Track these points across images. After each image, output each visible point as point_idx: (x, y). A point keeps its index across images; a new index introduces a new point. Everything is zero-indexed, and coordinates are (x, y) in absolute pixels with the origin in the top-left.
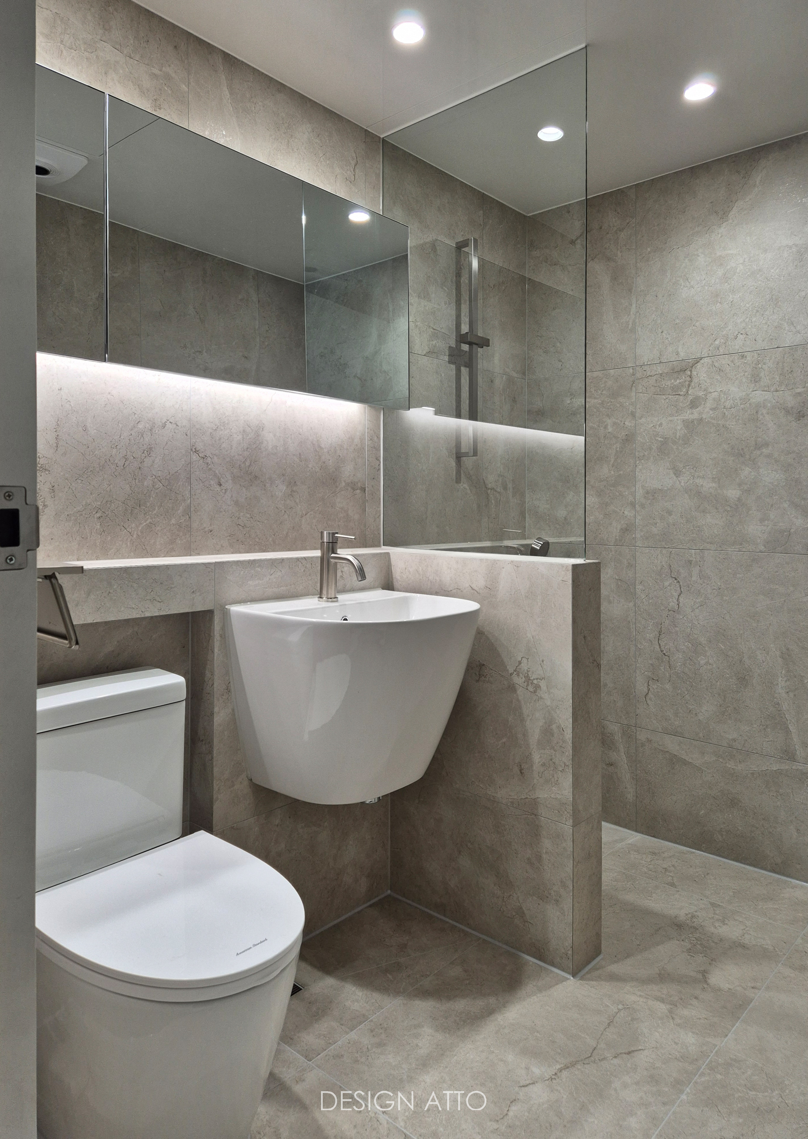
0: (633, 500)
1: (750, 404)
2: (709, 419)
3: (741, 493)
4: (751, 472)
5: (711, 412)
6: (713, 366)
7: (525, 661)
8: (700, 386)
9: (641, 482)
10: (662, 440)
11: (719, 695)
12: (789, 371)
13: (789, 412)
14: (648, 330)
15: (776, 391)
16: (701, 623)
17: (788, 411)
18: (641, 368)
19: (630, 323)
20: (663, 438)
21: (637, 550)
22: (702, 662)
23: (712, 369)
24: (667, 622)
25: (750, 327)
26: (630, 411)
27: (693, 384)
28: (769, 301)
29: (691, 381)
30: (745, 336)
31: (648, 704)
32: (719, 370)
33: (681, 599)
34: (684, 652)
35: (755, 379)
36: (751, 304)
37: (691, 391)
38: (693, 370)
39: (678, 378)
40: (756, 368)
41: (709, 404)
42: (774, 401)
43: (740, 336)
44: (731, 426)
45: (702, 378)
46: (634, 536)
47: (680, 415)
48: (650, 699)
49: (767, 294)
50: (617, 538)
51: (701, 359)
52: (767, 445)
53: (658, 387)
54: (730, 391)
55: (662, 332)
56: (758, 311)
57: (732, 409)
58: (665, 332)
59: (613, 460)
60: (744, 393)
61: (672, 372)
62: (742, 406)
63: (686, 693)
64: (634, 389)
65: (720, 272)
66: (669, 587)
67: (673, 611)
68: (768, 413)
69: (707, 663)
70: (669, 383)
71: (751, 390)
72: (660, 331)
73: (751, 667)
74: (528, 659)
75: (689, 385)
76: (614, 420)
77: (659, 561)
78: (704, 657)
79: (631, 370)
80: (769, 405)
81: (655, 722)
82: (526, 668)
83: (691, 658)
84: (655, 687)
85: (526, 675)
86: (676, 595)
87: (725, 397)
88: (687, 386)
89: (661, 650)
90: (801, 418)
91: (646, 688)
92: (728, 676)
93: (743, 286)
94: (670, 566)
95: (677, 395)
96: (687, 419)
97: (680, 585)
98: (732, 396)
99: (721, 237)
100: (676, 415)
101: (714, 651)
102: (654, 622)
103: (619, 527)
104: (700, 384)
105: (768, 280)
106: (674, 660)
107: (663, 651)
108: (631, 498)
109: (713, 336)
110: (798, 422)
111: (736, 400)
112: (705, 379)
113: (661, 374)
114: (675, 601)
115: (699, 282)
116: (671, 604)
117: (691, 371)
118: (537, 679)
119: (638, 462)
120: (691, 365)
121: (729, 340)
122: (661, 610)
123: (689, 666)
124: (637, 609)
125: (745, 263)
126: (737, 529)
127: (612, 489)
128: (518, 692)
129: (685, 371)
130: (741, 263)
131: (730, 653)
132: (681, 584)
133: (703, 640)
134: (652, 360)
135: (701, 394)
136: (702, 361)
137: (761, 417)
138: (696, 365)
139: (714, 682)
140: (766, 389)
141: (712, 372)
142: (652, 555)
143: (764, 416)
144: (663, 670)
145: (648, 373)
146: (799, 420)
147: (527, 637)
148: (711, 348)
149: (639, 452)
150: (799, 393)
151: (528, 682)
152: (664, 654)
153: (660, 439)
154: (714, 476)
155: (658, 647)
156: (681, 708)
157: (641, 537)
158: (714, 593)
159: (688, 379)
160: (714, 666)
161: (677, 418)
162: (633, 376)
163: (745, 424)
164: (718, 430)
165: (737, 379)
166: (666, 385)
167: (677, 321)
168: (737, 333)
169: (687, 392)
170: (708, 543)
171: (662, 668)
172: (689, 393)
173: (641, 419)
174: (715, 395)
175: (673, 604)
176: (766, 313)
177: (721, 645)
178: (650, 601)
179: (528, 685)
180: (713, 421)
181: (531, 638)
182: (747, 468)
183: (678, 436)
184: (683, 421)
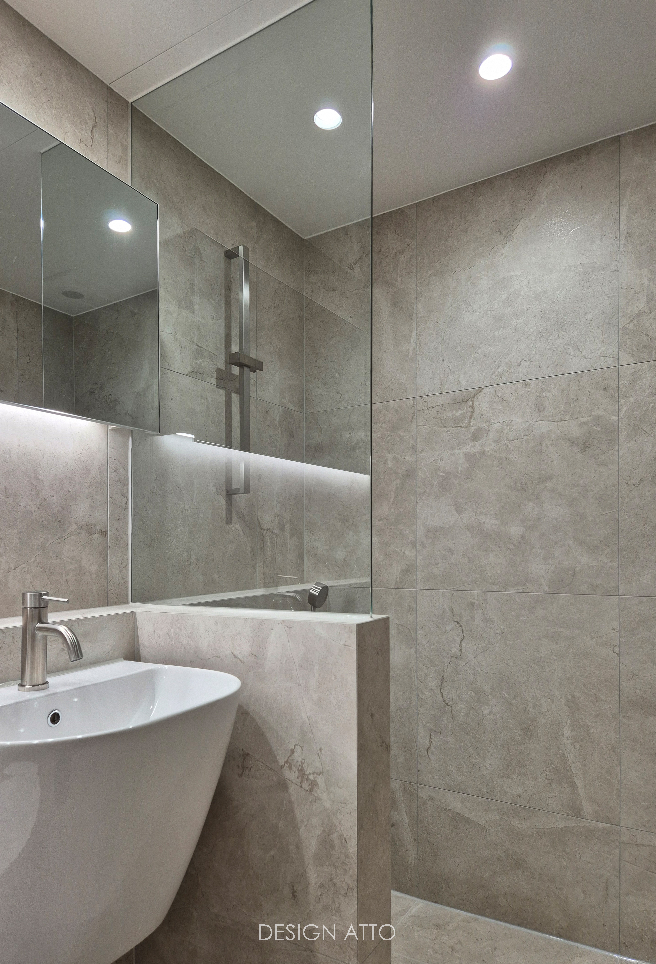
0: (414, 540)
1: (534, 435)
2: (492, 452)
3: (525, 530)
4: (534, 507)
5: (494, 445)
6: (496, 395)
7: (298, 749)
8: (482, 417)
9: (422, 520)
10: (444, 475)
11: (503, 747)
12: (575, 399)
13: (574, 442)
14: (429, 358)
15: (561, 421)
16: (484, 670)
17: (572, 442)
18: (422, 399)
19: (411, 351)
20: (444, 473)
21: (418, 592)
22: (486, 712)
23: (494, 399)
24: (449, 669)
25: (534, 353)
26: (411, 444)
27: (474, 415)
28: (554, 325)
29: (473, 412)
30: (528, 363)
31: (430, 759)
32: (501, 400)
33: (464, 645)
34: (467, 701)
35: (539, 408)
36: (535, 328)
37: (473, 422)
38: (475, 400)
39: (460, 409)
40: (540, 397)
41: (492, 436)
42: (559, 432)
43: (523, 363)
44: (514, 459)
45: (484, 408)
46: (415, 577)
47: (462, 448)
48: (433, 753)
49: (552, 318)
50: (398, 580)
51: (483, 388)
52: (551, 478)
53: (439, 419)
54: (513, 422)
55: (443, 361)
56: (542, 336)
57: (515, 441)
58: (446, 360)
59: (393, 497)
60: (528, 424)
61: (453, 402)
62: (526, 438)
63: (469, 745)
64: (414, 421)
65: (503, 296)
66: (451, 632)
67: (455, 657)
68: (552, 445)
69: (491, 713)
70: (450, 414)
71: (534, 420)
72: (441, 359)
73: (535, 716)
74: (302, 747)
75: (471, 417)
76: (394, 455)
77: (441, 604)
78: (487, 706)
79: (411, 402)
80: (553, 436)
81: (437, 777)
82: (300, 759)
83: (474, 708)
84: (437, 739)
85: (300, 768)
86: (458, 640)
87: (508, 428)
88: (469, 418)
89: (443, 700)
90: (587, 449)
91: (428, 741)
92: (512, 726)
93: (527, 309)
94: (452, 609)
95: (459, 426)
96: (469, 453)
97: (462, 630)
98: (515, 427)
99: (505, 257)
100: (458, 448)
101: (497, 700)
102: (436, 670)
103: (399, 568)
104: (482, 415)
105: (554, 302)
106: (457, 710)
107: (446, 700)
108: (411, 537)
109: (496, 363)
110: (584, 453)
111: (519, 431)
112: (488, 409)
113: (442, 405)
114: (458, 646)
115: (482, 306)
116: (453, 650)
117: (473, 401)
118: (313, 773)
119: (419, 499)
120: (472, 395)
121: (512, 367)
122: (443, 657)
123: (472, 716)
124: (418, 656)
125: (530, 284)
126: (521, 569)
127: (393, 527)
128: (290, 790)
129: (466, 401)
130: (525, 285)
131: (514, 701)
132: (463, 628)
133: (486, 688)
134: (433, 390)
135: (484, 425)
136: (484, 391)
137: (545, 449)
138: (478, 395)
139: (498, 733)
140: (550, 419)
141: (495, 402)
142: (434, 598)
143: (548, 448)
144: (446, 722)
145: (429, 404)
146: (584, 451)
147: (302, 718)
148: (494, 377)
149: (419, 488)
150: (584, 422)
151: (302, 777)
152: (447, 704)
153: (441, 474)
154: (496, 512)
155: (439, 696)
156: (464, 762)
157: (423, 578)
158: (497, 638)
159: (470, 409)
160: (498, 716)
161: (459, 451)
162: (413, 408)
163: (528, 456)
164: (501, 464)
165: (520, 408)
166: (447, 417)
167: (459, 349)
168: (520, 359)
169: (469, 424)
170: (490, 584)
171: (444, 719)
172: (471, 424)
173: (421, 453)
174: (497, 426)
175: (455, 650)
176: (550, 338)
177: (505, 694)
178: (432, 647)
179: (302, 781)
180: (496, 454)
181: (307, 719)
182: (531, 504)
183: (460, 470)
184: (465, 454)
